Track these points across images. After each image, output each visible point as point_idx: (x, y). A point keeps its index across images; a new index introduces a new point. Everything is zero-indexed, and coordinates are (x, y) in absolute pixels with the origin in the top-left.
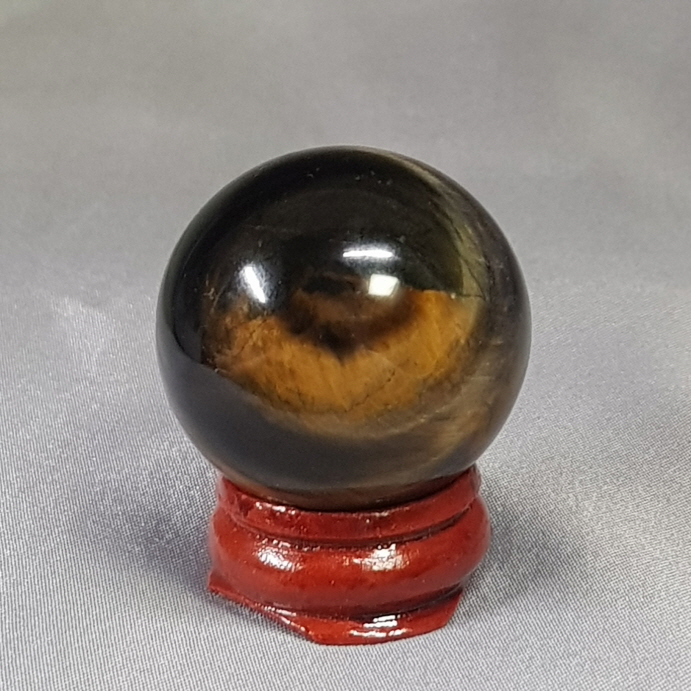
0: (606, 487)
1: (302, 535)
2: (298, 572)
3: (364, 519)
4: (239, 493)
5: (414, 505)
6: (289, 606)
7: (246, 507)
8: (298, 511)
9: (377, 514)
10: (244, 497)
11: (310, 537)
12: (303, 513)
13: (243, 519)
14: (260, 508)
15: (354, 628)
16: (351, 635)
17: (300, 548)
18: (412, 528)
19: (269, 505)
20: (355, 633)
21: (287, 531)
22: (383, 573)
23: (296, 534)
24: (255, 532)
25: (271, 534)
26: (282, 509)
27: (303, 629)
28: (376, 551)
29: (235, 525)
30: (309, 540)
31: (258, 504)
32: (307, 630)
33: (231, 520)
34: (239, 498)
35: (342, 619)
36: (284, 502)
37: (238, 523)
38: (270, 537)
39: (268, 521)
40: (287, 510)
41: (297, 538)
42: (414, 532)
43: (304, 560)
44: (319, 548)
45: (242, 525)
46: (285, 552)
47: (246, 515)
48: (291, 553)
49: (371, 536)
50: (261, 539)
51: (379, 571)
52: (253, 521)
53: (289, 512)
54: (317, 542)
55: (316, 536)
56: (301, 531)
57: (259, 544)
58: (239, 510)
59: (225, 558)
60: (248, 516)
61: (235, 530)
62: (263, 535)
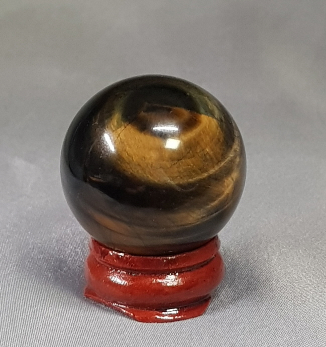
0: (283, 250)
1: (132, 267)
2: (130, 286)
3: (163, 260)
4: (101, 247)
5: (188, 253)
6: (125, 303)
7: (104, 254)
8: (130, 256)
9: (170, 258)
10: (103, 249)
11: (137, 268)
12: (133, 256)
13: (102, 259)
14: (111, 254)
15: (158, 315)
16: (156, 318)
17: (131, 274)
18: (187, 265)
19: (116, 253)
20: (158, 317)
21: (125, 266)
22: (172, 287)
23: (130, 267)
24: (108, 266)
25: (116, 267)
26: (122, 254)
27: (132, 314)
28: (169, 276)
29: (99, 263)
30: (136, 270)
31: (110, 252)
32: (134, 315)
33: (96, 261)
34: (101, 249)
35: (152, 310)
36: (124, 251)
37: (100, 262)
38: (116, 268)
39: (115, 260)
40: (125, 255)
41: (130, 269)
42: (188, 267)
43: (133, 280)
44: (140, 274)
45: (102, 263)
46: (123, 276)
47: (104, 257)
48: (126, 276)
49: (166, 268)
50: (111, 270)
51: (170, 286)
52: (108, 261)
53: (126, 256)
54: (139, 271)
55: (139, 268)
56: (132, 265)
57: (110, 272)
58: (101, 255)
59: (93, 279)
60: (105, 258)
61: (98, 265)
62: (113, 268)
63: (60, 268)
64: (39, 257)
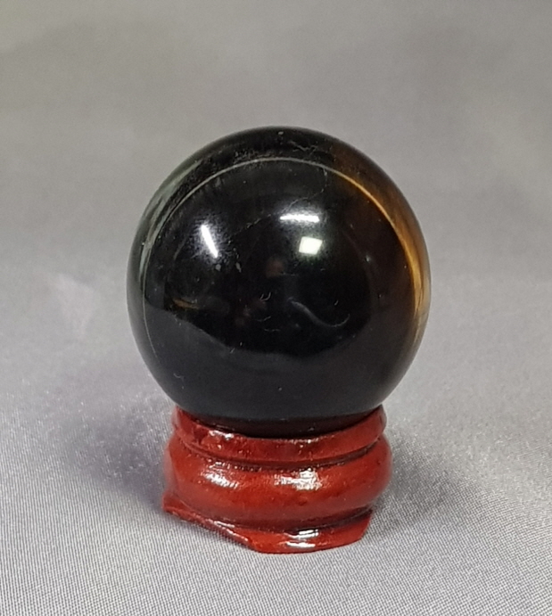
1: (248, 458)
2: (244, 490)
3: (298, 444)
4: (194, 423)
5: (338, 434)
7: (201, 436)
8: (245, 438)
9: (309, 441)
10: (198, 426)
11: (255, 459)
12: (249, 439)
13: (197, 444)
14: (213, 435)
15: (289, 539)
16: (287, 545)
17: (246, 469)
19: (220, 433)
21: (235, 456)
22: (314, 491)
23: (244, 458)
24: (206, 455)
26: (231, 436)
27: (246, 540)
29: (190, 452)
30: (254, 463)
31: (211, 432)
32: (250, 541)
33: (185, 448)
34: (195, 427)
35: (278, 532)
36: (233, 430)
37: (192, 449)
38: (218, 457)
39: (220, 446)
40: (235, 436)
41: (245, 461)
43: (249, 479)
44: (261, 469)
45: (196, 451)
46: (232, 473)
47: (200, 441)
48: (238, 473)
49: (303, 459)
50: (212, 463)
51: (310, 490)
52: (207, 447)
53: (238, 438)
54: (259, 464)
55: (259, 459)
56: (247, 455)
57: (211, 467)
58: (194, 438)
59: (181, 480)
60: (203, 442)
61: (190, 455)
62: (214, 459)
63: (133, 464)
64: (98, 445)
